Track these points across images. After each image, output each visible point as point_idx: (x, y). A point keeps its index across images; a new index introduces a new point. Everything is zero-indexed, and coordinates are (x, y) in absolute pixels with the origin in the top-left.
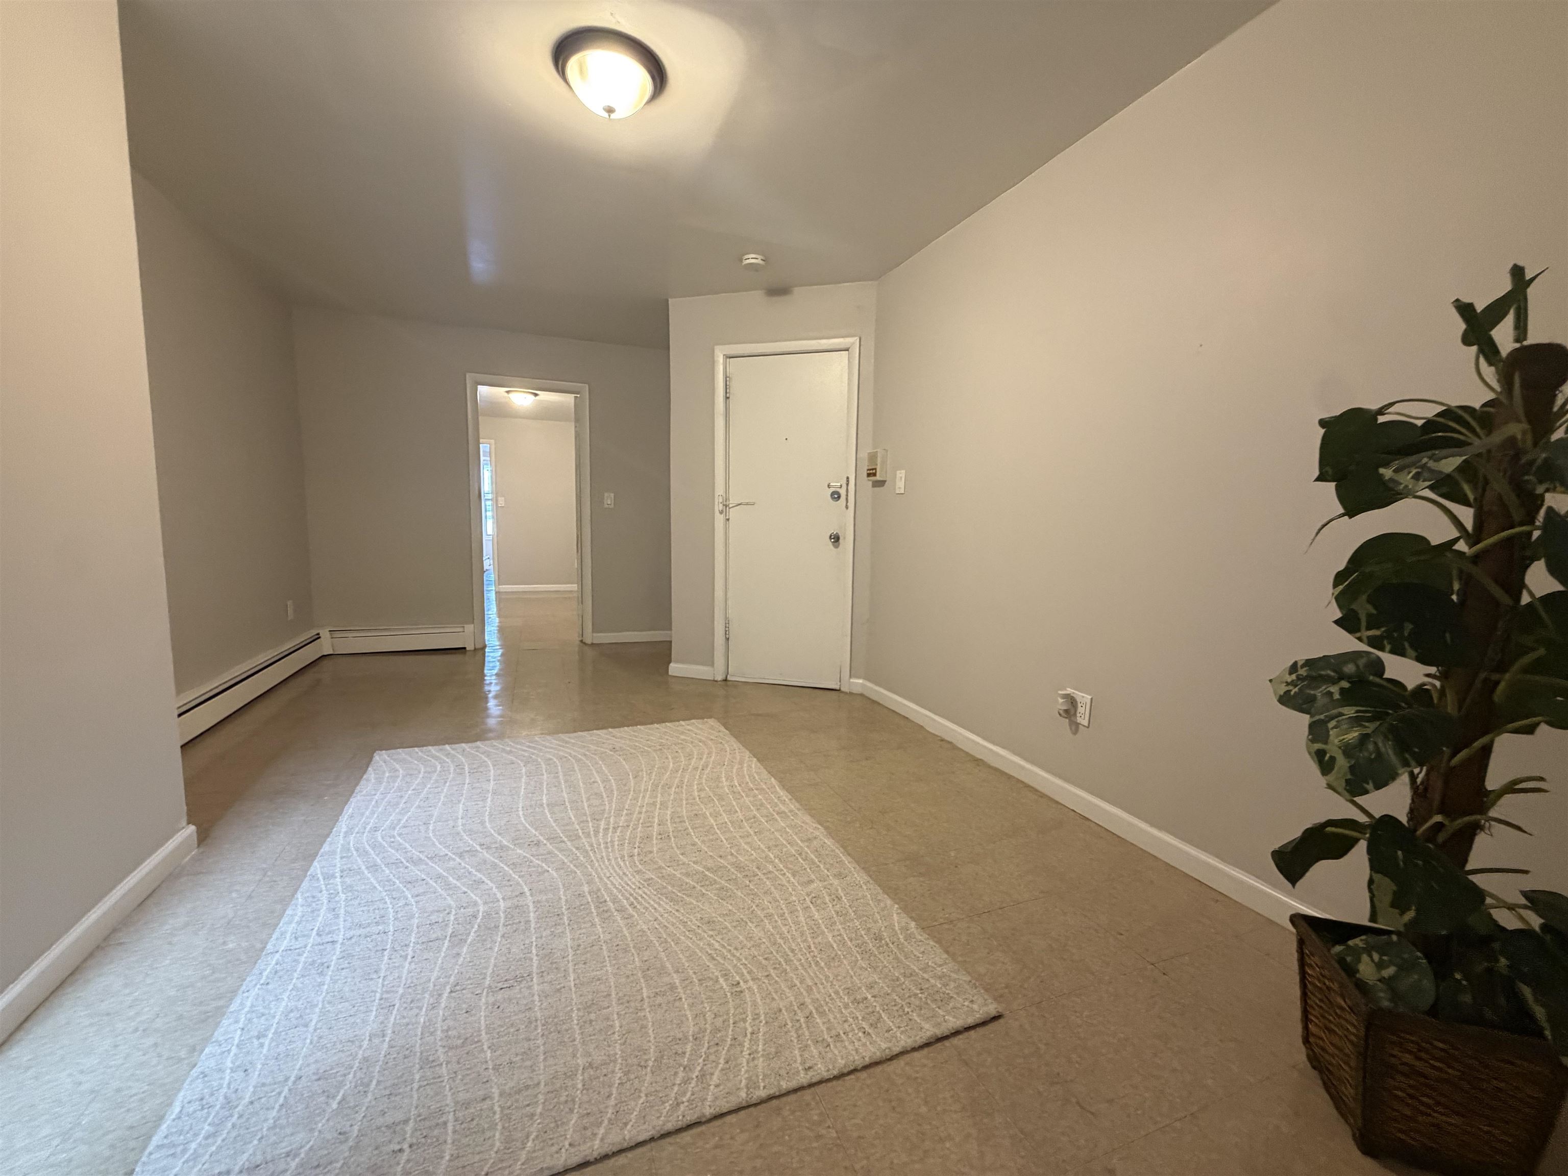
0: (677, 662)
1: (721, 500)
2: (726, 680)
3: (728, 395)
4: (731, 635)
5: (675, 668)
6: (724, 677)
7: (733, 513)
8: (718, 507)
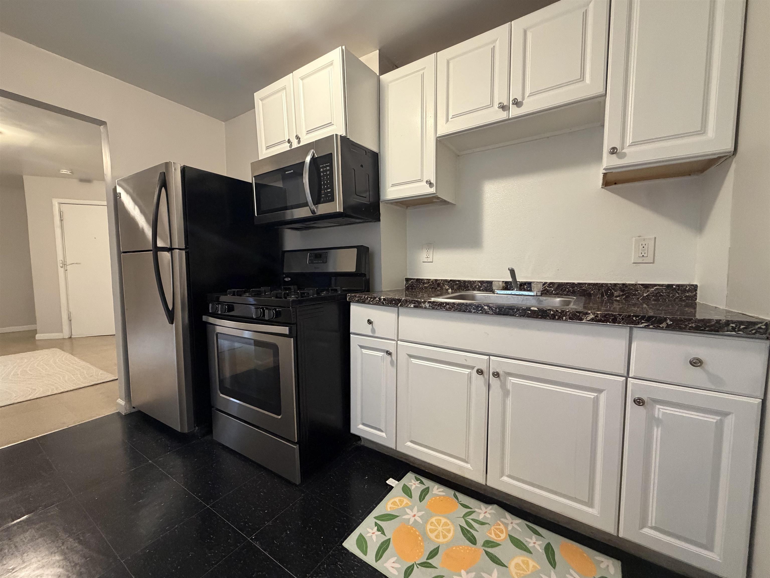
0: (39, 333)
1: (61, 262)
2: (70, 338)
3: (62, 219)
4: (72, 319)
5: (38, 336)
6: (69, 336)
7: (69, 267)
8: (60, 265)
